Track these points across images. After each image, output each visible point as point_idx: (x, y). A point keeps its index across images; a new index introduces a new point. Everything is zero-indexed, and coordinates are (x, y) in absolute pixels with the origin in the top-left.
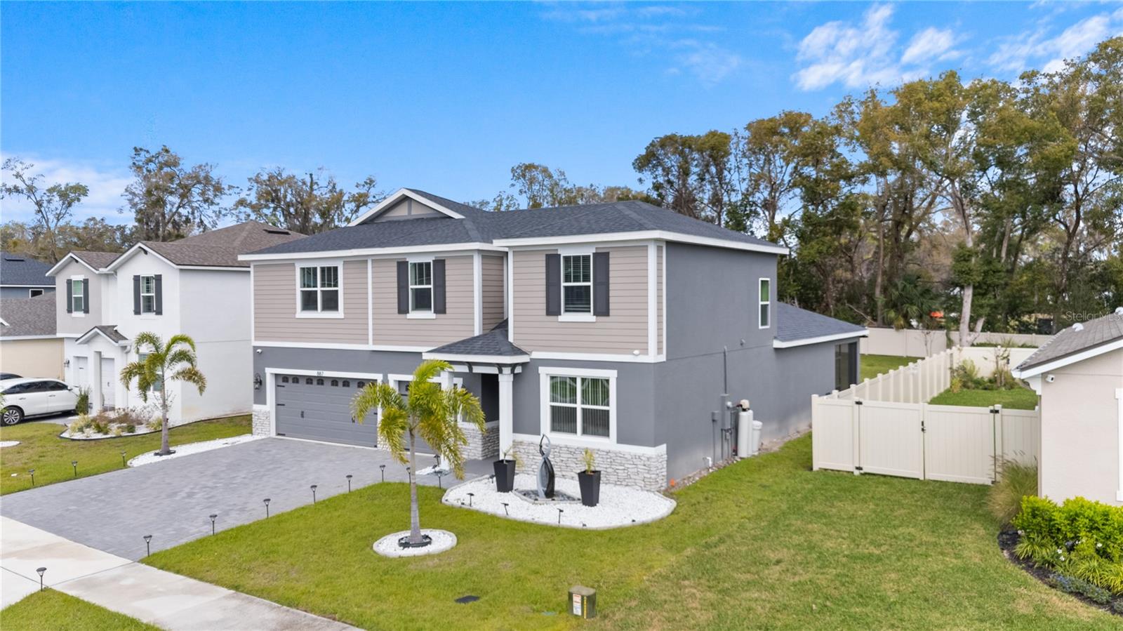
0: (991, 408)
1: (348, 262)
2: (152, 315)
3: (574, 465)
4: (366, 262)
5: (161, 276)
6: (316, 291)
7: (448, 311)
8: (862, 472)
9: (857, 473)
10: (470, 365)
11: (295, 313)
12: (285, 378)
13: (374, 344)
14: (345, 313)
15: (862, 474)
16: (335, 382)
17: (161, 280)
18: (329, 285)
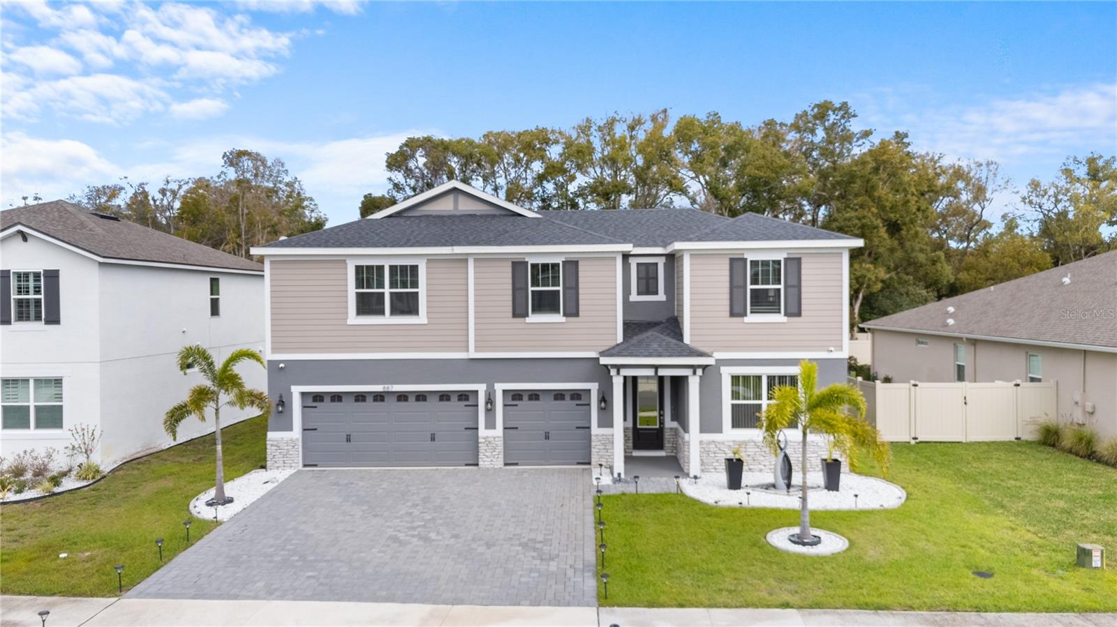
0: (1015, 383)
1: (431, 260)
2: (40, 325)
3: (762, 458)
4: (467, 260)
5: (57, 271)
6: (383, 293)
7: (581, 313)
8: (917, 441)
9: (913, 442)
10: (656, 367)
11: (347, 319)
12: (318, 397)
13: (476, 351)
14: (428, 318)
15: (916, 443)
16: (402, 397)
17: (57, 277)
18: (404, 285)
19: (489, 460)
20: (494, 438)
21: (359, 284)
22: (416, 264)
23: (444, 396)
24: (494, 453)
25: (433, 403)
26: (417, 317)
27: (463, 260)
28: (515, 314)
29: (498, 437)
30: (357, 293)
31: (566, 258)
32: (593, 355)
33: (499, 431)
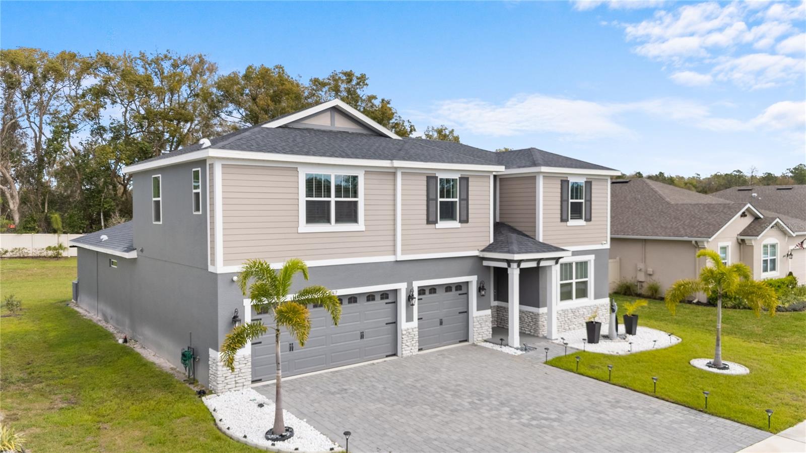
19: (409, 348)
20: (413, 329)
21: (309, 193)
22: (356, 175)
23: (370, 297)
24: (413, 342)
25: (362, 304)
26: (356, 224)
27: (393, 173)
28: (429, 222)
29: (415, 328)
30: (307, 201)
31: (461, 175)
32: (476, 253)
33: (415, 323)
